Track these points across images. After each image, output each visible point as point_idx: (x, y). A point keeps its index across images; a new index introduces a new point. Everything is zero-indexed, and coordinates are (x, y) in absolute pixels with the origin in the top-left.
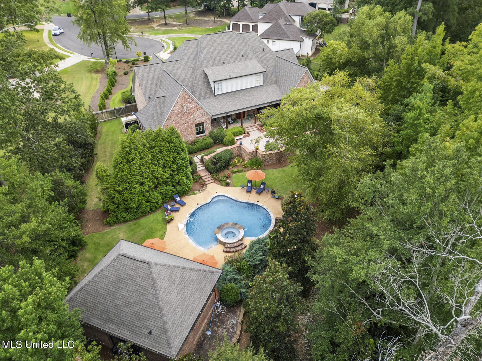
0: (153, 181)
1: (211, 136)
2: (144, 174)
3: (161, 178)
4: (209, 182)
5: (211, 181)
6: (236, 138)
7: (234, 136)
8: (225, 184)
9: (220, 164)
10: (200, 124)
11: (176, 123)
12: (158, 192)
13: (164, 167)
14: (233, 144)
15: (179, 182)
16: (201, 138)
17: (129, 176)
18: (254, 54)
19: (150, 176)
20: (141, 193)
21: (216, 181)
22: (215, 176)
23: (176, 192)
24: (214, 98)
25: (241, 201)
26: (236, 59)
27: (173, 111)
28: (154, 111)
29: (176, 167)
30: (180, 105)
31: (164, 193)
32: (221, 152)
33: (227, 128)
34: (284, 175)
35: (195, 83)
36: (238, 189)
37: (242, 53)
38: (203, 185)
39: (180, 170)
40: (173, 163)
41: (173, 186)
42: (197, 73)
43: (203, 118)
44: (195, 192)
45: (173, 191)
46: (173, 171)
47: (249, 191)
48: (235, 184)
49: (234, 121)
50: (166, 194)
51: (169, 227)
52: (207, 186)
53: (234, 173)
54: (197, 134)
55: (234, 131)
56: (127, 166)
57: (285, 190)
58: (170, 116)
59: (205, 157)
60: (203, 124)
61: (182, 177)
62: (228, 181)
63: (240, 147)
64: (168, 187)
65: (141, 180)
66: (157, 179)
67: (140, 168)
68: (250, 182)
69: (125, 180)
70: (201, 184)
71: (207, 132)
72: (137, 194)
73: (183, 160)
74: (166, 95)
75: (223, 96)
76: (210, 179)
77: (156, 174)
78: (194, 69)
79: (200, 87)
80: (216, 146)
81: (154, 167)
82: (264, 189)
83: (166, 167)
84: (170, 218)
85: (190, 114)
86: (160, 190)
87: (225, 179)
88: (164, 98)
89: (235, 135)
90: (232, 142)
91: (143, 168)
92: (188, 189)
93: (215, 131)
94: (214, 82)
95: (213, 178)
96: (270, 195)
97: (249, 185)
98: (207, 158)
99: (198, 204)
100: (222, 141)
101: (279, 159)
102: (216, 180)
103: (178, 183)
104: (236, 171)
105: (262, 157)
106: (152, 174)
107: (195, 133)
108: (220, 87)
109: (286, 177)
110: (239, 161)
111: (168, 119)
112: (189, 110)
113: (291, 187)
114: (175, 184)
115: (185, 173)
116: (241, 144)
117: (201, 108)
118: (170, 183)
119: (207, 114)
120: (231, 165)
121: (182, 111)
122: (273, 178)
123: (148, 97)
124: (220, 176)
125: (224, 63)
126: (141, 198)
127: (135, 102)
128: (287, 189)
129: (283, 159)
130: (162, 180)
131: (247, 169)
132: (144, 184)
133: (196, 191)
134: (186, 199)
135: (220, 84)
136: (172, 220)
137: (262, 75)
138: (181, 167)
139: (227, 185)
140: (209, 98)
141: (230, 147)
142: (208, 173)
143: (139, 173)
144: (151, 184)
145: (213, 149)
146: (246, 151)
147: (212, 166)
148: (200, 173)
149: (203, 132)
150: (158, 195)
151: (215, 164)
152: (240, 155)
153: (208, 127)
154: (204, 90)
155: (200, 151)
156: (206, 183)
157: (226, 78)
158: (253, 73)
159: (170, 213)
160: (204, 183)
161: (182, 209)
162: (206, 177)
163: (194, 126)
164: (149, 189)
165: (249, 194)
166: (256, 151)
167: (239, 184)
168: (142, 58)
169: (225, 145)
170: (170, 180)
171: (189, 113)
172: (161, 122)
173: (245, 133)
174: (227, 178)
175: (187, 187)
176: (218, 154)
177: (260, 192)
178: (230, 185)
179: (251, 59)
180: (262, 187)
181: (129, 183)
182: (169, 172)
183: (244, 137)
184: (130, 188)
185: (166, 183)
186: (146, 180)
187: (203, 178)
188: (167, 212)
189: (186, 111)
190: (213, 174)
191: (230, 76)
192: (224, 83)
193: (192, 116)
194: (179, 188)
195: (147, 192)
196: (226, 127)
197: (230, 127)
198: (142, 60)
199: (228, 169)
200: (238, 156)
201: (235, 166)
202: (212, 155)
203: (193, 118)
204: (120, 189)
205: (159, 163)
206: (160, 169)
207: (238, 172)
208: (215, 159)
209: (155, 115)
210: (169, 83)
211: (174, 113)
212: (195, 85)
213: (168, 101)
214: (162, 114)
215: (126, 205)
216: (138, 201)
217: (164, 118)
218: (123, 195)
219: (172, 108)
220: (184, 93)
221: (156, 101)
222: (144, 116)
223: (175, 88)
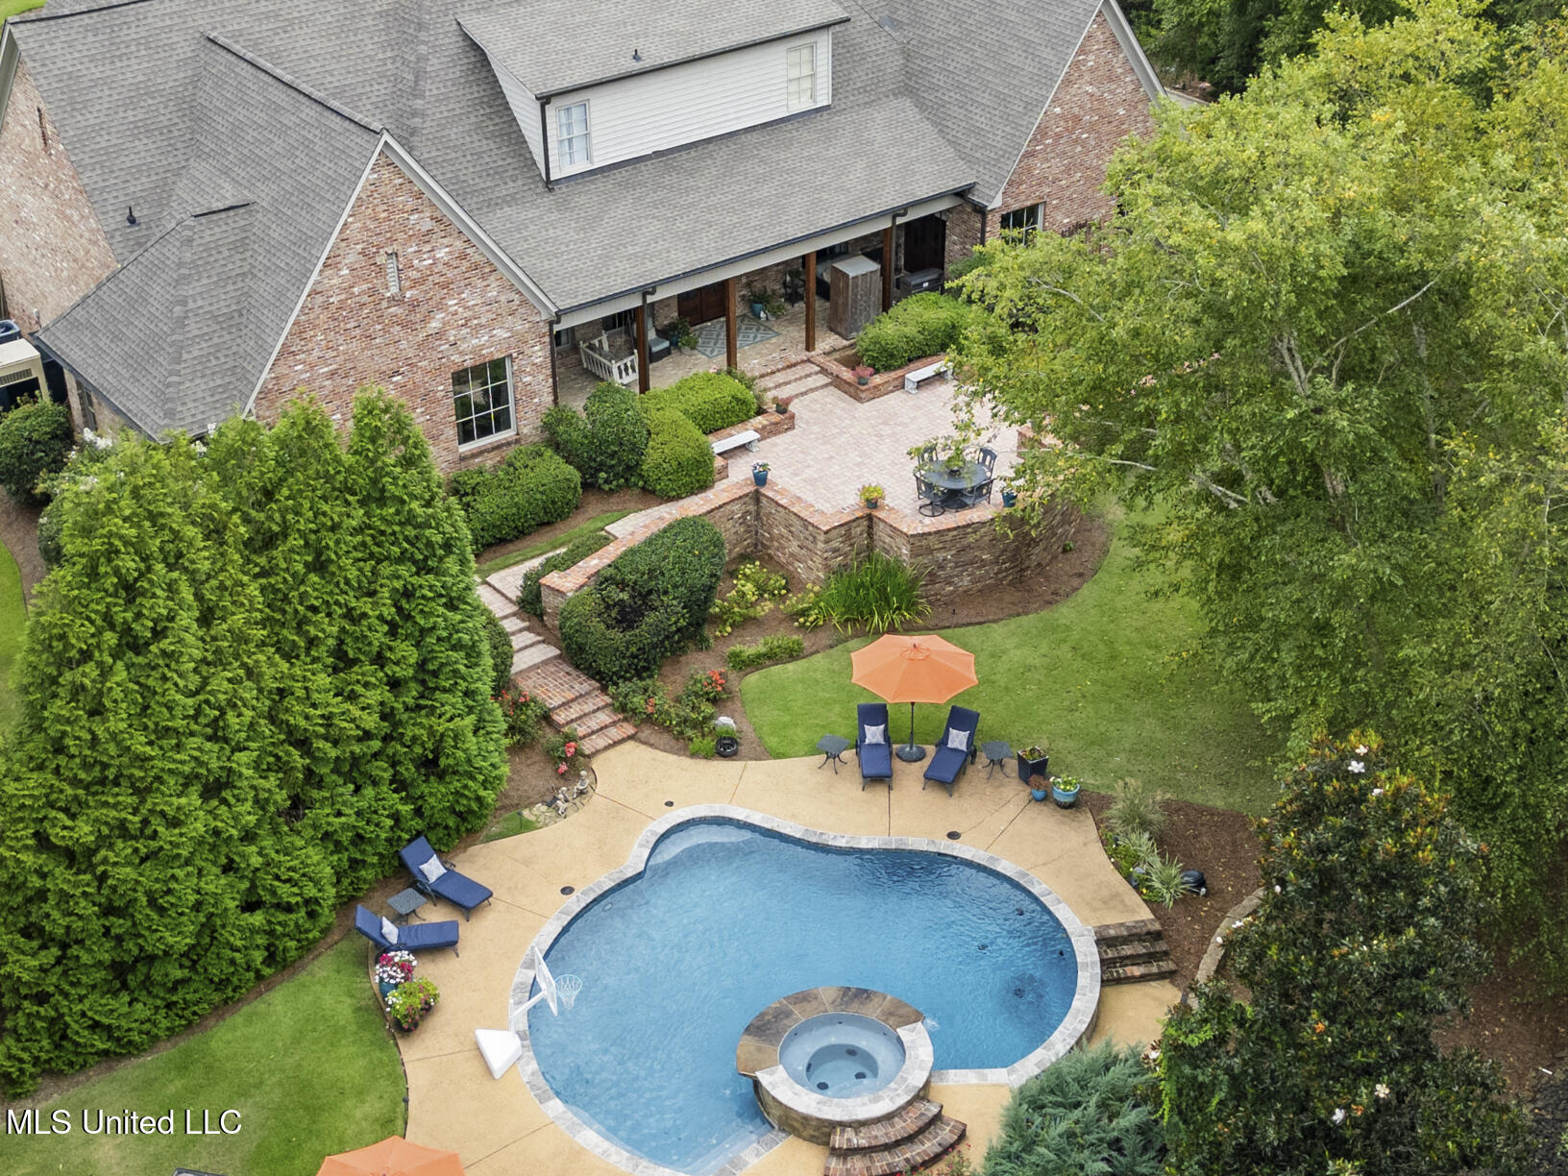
0: (281, 766)
1: (554, 437)
2: (231, 717)
3: (326, 738)
4: (600, 742)
5: (615, 733)
6: (719, 444)
7: (709, 432)
8: (709, 743)
9: (660, 614)
10: (478, 371)
11: (333, 373)
12: (309, 833)
13: (342, 661)
14: (704, 486)
15: (437, 752)
16: (490, 461)
17: (139, 743)
19: (265, 727)
20: (213, 848)
21: (646, 733)
22: (638, 700)
23: (417, 824)
24: (548, 199)
25: (842, 843)
27: (319, 299)
28: (184, 302)
29: (414, 657)
30: (363, 253)
31: (346, 837)
32: (650, 542)
33: (644, 386)
34: (1065, 652)
35: (414, 114)
36: (802, 769)
38: (572, 764)
39: (435, 674)
40: (393, 632)
41: (399, 784)
42: (423, 49)
43: (501, 333)
44: (526, 813)
45: (396, 817)
46: (395, 684)
47: (878, 779)
48: (772, 742)
49: (677, 336)
50: (359, 838)
51: (417, 1057)
52: (596, 764)
53: (746, 665)
54: (466, 435)
55: (697, 400)
56: (120, 674)
57: (1096, 752)
58: (299, 330)
59: (553, 579)
60: (498, 367)
61: (451, 717)
62: (725, 720)
63: (757, 497)
64: (369, 792)
65: (214, 758)
66: (303, 744)
67: (205, 681)
68: (870, 714)
69: (111, 773)
70: (553, 757)
71: (526, 420)
72: (187, 863)
73: (451, 606)
74: (251, 197)
75: (600, 184)
76: (604, 718)
77: (295, 715)
79: (453, 133)
80: (594, 507)
81: (284, 666)
82: (972, 753)
83: (355, 662)
84: (417, 1003)
85: (423, 309)
86: (322, 814)
87: (708, 709)
88: (239, 219)
89: (714, 422)
90: (698, 475)
91: (220, 683)
92: (489, 796)
93: (577, 404)
94: (545, 100)
95: (623, 708)
96: (1014, 792)
97: (874, 734)
98: (568, 582)
99: (567, 891)
100: (631, 469)
101: (1013, 559)
102: (646, 724)
103: (430, 765)
104: (759, 656)
105: (914, 554)
106: (272, 719)
107: (452, 432)
108: (578, 130)
109: (1078, 664)
110: (761, 589)
111: (286, 352)
112: (415, 283)
113: (1130, 729)
114: (408, 771)
115: (467, 694)
116: (761, 479)
117: (487, 268)
118: (381, 770)
119: (524, 302)
120: (719, 620)
121: (373, 292)
122: (1002, 680)
123: (121, 218)
124: (666, 691)
126: (214, 883)
128: (1102, 741)
129: (1037, 554)
130: (333, 753)
131: (824, 638)
132: (229, 785)
133: (531, 805)
134: (481, 863)
135: (576, 114)
136: (427, 1009)
137: (824, 42)
138: (444, 655)
139: (727, 747)
140: (511, 200)
141: (694, 506)
142: (586, 685)
143: (198, 711)
144: (272, 782)
145: (580, 526)
146: (806, 523)
147: (613, 634)
148: (527, 686)
149: (503, 422)
150: (315, 855)
151: (626, 617)
152: (758, 552)
153: (532, 384)
154: (479, 155)
155: (502, 541)
156: (587, 747)
157: (614, 73)
158: (772, 33)
159: (406, 968)
160: (578, 753)
161: (474, 934)
162: (574, 712)
163: (443, 387)
164: (259, 824)
165: (879, 794)
166: (870, 518)
167: (801, 734)
169: (652, 495)
170: (376, 745)
171: (414, 305)
172: (239, 377)
173: (760, 412)
174: (714, 701)
175: (485, 784)
176: (632, 552)
177: (946, 777)
178: (744, 750)
180: (958, 739)
181: (137, 791)
182: (373, 697)
183: (766, 433)
184: (145, 822)
185: (354, 771)
186: (243, 757)
187: (560, 717)
188: (390, 962)
189: (394, 290)
190: (624, 687)
191: (636, 57)
192: (601, 104)
193: (434, 325)
194: (436, 794)
195: (249, 837)
196: (634, 377)
197: (666, 376)
199: (702, 644)
200: (746, 557)
201: (747, 623)
202: (594, 563)
203: (440, 334)
204: (84, 831)
205: (312, 642)
206: (323, 680)
207: (771, 657)
208: (622, 585)
209: (193, 328)
210: (261, 117)
211: (326, 307)
212: (417, 121)
213: (276, 232)
214: (237, 318)
215: (119, 939)
216: (197, 907)
217: (264, 349)
218: (104, 876)
219: (314, 277)
220: (386, 173)
221: (190, 241)
222: (104, 342)
223: (320, 146)
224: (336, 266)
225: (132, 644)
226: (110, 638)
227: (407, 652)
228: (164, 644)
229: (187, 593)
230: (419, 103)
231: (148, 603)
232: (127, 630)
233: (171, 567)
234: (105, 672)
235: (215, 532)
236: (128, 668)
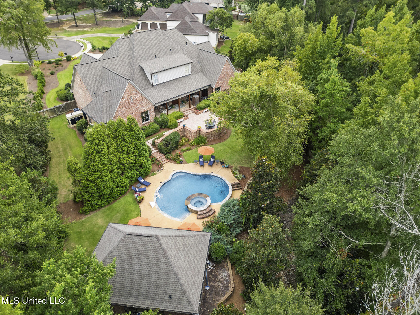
0: (120, 168)
1: (156, 121)
2: (113, 162)
3: (126, 164)
4: (164, 162)
5: (166, 161)
6: (178, 121)
7: (177, 120)
8: (179, 162)
9: (172, 145)
10: (144, 113)
11: (124, 114)
12: (125, 177)
13: (128, 153)
14: (177, 127)
15: (142, 165)
16: (147, 125)
17: (100, 166)
18: (180, 48)
19: (118, 163)
20: (111, 179)
21: (170, 161)
22: (169, 157)
23: (140, 175)
24: (153, 88)
25: (198, 174)
26: (166, 53)
27: (121, 103)
28: (102, 104)
29: (138, 152)
30: (127, 97)
31: (130, 177)
32: (169, 135)
33: (168, 114)
34: (226, 147)
36: (192, 165)
37: (169, 47)
38: (160, 165)
39: (141, 154)
40: (135, 149)
41: (137, 170)
42: (134, 68)
43: (147, 107)
44: (155, 172)
45: (137, 174)
46: (135, 156)
47: (202, 165)
48: (188, 161)
49: (172, 107)
50: (132, 177)
51: (141, 206)
52: (164, 165)
53: (184, 151)
54: (143, 121)
55: (176, 115)
56: (97, 156)
58: (119, 108)
59: (156, 141)
60: (147, 112)
61: (143, 160)
62: (181, 159)
63: (184, 128)
64: (133, 171)
65: (111, 167)
66: (123, 165)
67: (109, 157)
68: (201, 157)
69: (96, 170)
70: (158, 165)
71: (151, 119)
72: (108, 182)
73: (142, 145)
74: (111, 89)
75: (160, 86)
76: (165, 159)
77: (122, 161)
78: (131, 64)
79: (139, 79)
80: (162, 131)
81: (120, 154)
82: (214, 161)
83: (130, 153)
84: (141, 199)
85: (136, 104)
86: (126, 174)
87: (179, 157)
88: (109, 92)
89: (177, 118)
90: (175, 126)
91: (111, 157)
92: (149, 170)
93: (158, 116)
94: (151, 74)
95: (167, 158)
96: (220, 166)
97: (201, 159)
98: (159, 141)
99: (161, 183)
100: (167, 125)
101: (219, 135)
102: (171, 160)
103: (141, 167)
105: (206, 135)
106: (119, 161)
107: (141, 121)
108: (156, 78)
109: (228, 149)
110: (185, 141)
111: (117, 111)
112: (135, 101)
114: (138, 168)
115: (145, 157)
116: (184, 126)
117: (144, 98)
118: (134, 168)
119: (150, 103)
120: (180, 145)
121: (129, 102)
122: (218, 151)
123: (93, 93)
124: (173, 155)
125: (156, 57)
126: (112, 184)
127: (74, 99)
128: (231, 159)
129: (222, 135)
130: (127, 166)
131: (194, 147)
132: (113, 171)
134: (149, 180)
135: (156, 76)
136: (143, 199)
137: (190, 65)
138: (142, 152)
139: (181, 162)
140: (148, 88)
141: (175, 130)
142: (162, 155)
143: (108, 161)
144: (119, 170)
145: (160, 133)
146: (191, 132)
147: (165, 148)
148: (154, 155)
149: (148, 119)
150: (126, 180)
151: (167, 145)
152: (184, 136)
153: (152, 114)
154: (143, 82)
155: (149, 136)
156: (162, 163)
157: (161, 70)
158: (183, 64)
159: (139, 194)
160: (161, 164)
161: (148, 189)
162: (160, 159)
163: (140, 115)
164: (118, 176)
165: (202, 167)
166: (199, 130)
167: (191, 160)
168: (64, 58)
169: (170, 128)
170: (133, 164)
171: (135, 104)
172: (111, 115)
173: (184, 117)
174: (180, 156)
175: (149, 169)
176: (167, 136)
177: (211, 165)
178: (184, 163)
179: (178, 52)
180: (212, 160)
181: (100, 172)
182: (132, 158)
183: (185, 119)
184: (102, 176)
185: (130, 168)
186: (115, 167)
187: (159, 159)
188: (137, 193)
189: (132, 102)
190: (167, 155)
191: (164, 68)
192: (159, 74)
193: (138, 106)
194: (142, 171)
195: (116, 178)
196: (166, 112)
197: (171, 112)
198: (64, 60)
199: (178, 149)
200: (183, 137)
201: (183, 145)
202: (162, 138)
203: (139, 108)
204: (93, 178)
205: (123, 151)
206: (125, 156)
207: (187, 150)
208: (166, 141)
209: (104, 108)
210: (111, 78)
211: (122, 104)
212: (134, 78)
213: (115, 94)
214: (110, 106)
215: (99, 192)
216: (110, 187)
217: (114, 110)
218: (97, 184)
219: (121, 100)
220: (130, 85)
221: (103, 96)
222: (92, 110)
223: (120, 82)
224: (124, 99)
225: (98, 152)
226: (95, 152)
227: (137, 151)
228: (103, 152)
229: (105, 145)
230: (134, 75)
231: (100, 147)
232: (97, 150)
233: (103, 141)
234: (95, 156)
235: (109, 136)
236: (98, 155)
